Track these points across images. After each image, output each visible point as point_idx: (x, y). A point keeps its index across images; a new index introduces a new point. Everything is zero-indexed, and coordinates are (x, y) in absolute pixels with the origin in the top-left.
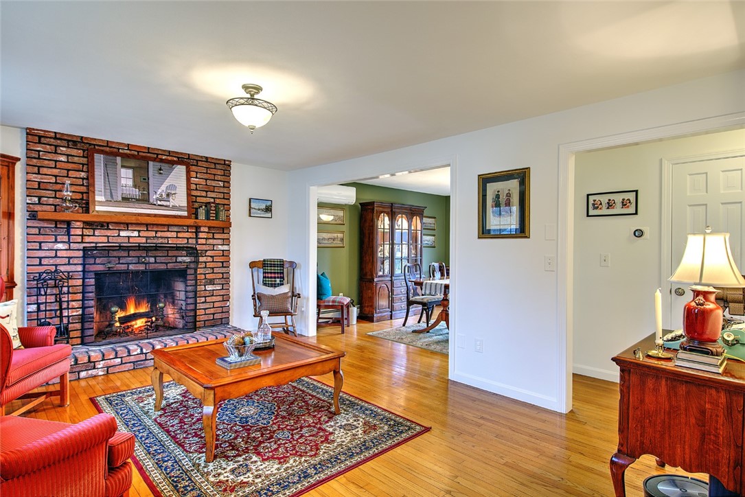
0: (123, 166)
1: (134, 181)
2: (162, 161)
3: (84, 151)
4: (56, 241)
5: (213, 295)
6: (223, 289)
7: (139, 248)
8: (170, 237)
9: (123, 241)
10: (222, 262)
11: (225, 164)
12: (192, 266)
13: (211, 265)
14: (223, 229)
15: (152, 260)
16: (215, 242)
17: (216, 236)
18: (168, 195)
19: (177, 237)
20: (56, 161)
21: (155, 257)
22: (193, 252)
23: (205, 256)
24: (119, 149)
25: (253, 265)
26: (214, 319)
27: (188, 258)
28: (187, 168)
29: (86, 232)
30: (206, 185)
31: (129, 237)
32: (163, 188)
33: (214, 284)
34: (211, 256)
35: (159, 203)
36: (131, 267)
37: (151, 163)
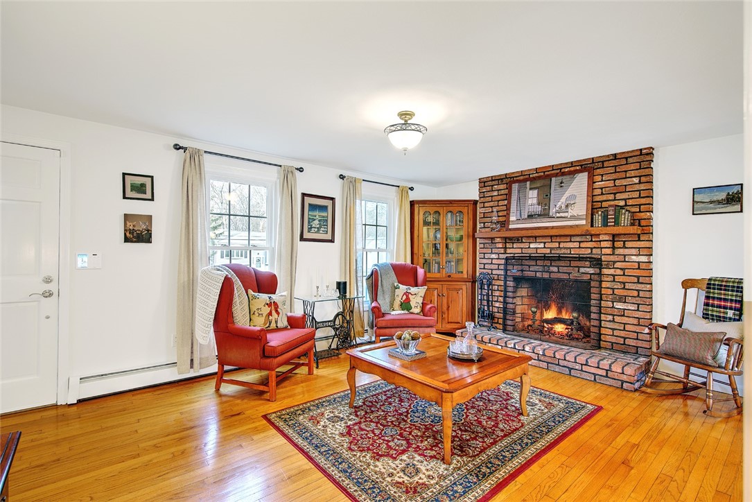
0: (531, 189)
1: (538, 200)
2: (563, 174)
3: (507, 184)
4: (492, 253)
5: (623, 315)
6: (638, 310)
7: (545, 258)
8: (572, 248)
9: (532, 252)
10: (638, 277)
11: (641, 154)
12: (596, 277)
13: (622, 279)
14: (639, 235)
15: (555, 269)
16: (627, 251)
17: (628, 244)
18: (567, 206)
19: (580, 247)
20: (492, 196)
21: (558, 267)
22: (597, 263)
23: (614, 268)
24: (529, 175)
25: (687, 284)
26: (624, 344)
27: (591, 269)
28: (589, 173)
29: (508, 245)
30: (615, 186)
31: (537, 248)
32: (563, 200)
33: (625, 302)
34: (621, 269)
35: (558, 215)
36: (539, 275)
37: (553, 179)
